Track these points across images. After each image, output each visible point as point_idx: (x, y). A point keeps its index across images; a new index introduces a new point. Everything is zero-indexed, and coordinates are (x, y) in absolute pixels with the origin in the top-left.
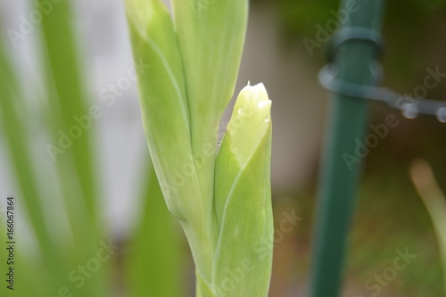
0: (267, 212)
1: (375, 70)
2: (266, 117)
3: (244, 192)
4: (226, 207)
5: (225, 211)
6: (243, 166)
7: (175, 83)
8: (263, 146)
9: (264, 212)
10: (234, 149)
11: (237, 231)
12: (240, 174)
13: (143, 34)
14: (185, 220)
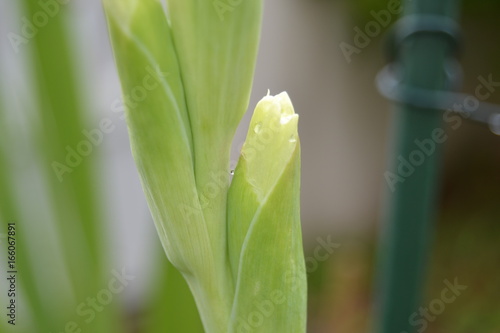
0: (296, 263)
1: (452, 72)
2: (292, 137)
3: (266, 235)
4: (242, 255)
5: (241, 261)
6: (263, 200)
7: (171, 95)
8: (289, 173)
9: (292, 261)
10: (250, 180)
11: (257, 287)
12: (258, 212)
13: (126, 30)
14: (190, 273)
